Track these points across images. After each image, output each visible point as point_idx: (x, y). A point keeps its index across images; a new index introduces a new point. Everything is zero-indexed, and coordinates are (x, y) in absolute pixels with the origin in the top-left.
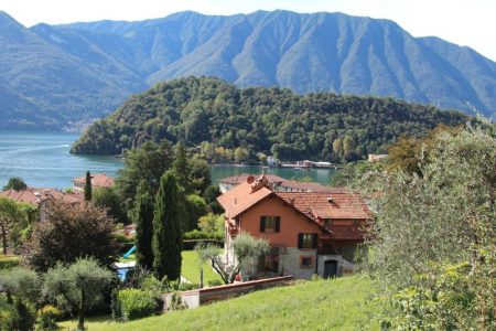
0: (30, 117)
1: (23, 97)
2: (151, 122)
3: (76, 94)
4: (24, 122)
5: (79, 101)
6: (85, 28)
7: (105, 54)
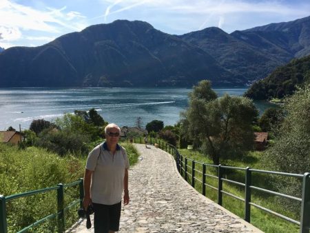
0: (229, 79)
1: (226, 69)
2: (286, 82)
3: (253, 66)
4: (226, 81)
5: (255, 70)
6: (260, 30)
7: (270, 43)
